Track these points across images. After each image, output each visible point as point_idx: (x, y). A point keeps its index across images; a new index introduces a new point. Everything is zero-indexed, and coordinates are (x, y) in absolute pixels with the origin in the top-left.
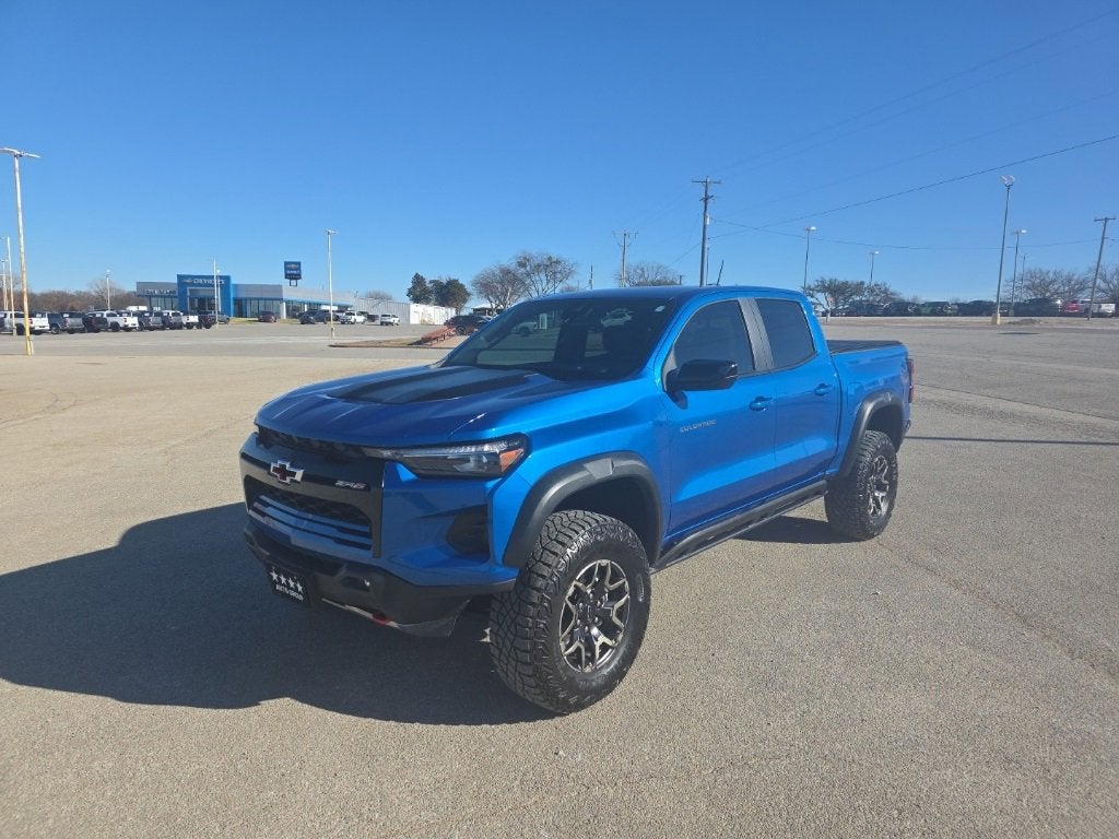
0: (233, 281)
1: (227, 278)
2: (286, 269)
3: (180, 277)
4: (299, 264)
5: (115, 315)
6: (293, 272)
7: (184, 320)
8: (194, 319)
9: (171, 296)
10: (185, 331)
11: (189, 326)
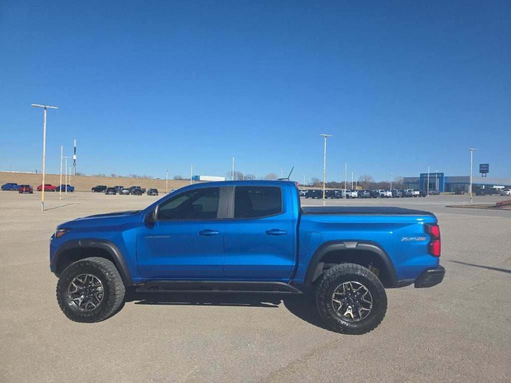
0: (445, 175)
1: (442, 174)
2: (480, 168)
3: (421, 175)
4: (488, 165)
5: (383, 191)
6: (484, 169)
7: (413, 193)
8: (417, 193)
9: (417, 183)
10: (413, 198)
11: (415, 196)
